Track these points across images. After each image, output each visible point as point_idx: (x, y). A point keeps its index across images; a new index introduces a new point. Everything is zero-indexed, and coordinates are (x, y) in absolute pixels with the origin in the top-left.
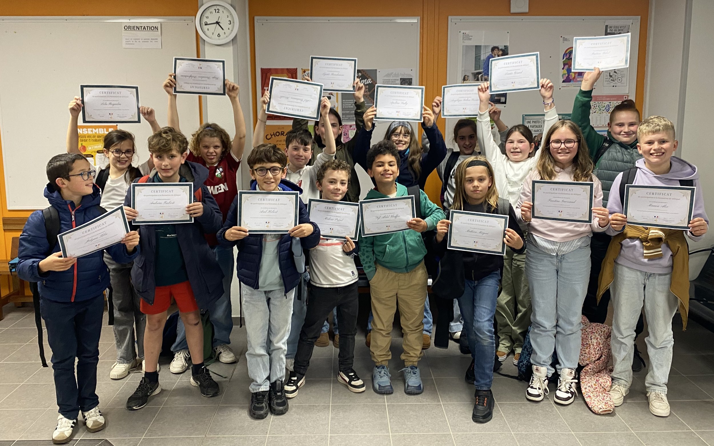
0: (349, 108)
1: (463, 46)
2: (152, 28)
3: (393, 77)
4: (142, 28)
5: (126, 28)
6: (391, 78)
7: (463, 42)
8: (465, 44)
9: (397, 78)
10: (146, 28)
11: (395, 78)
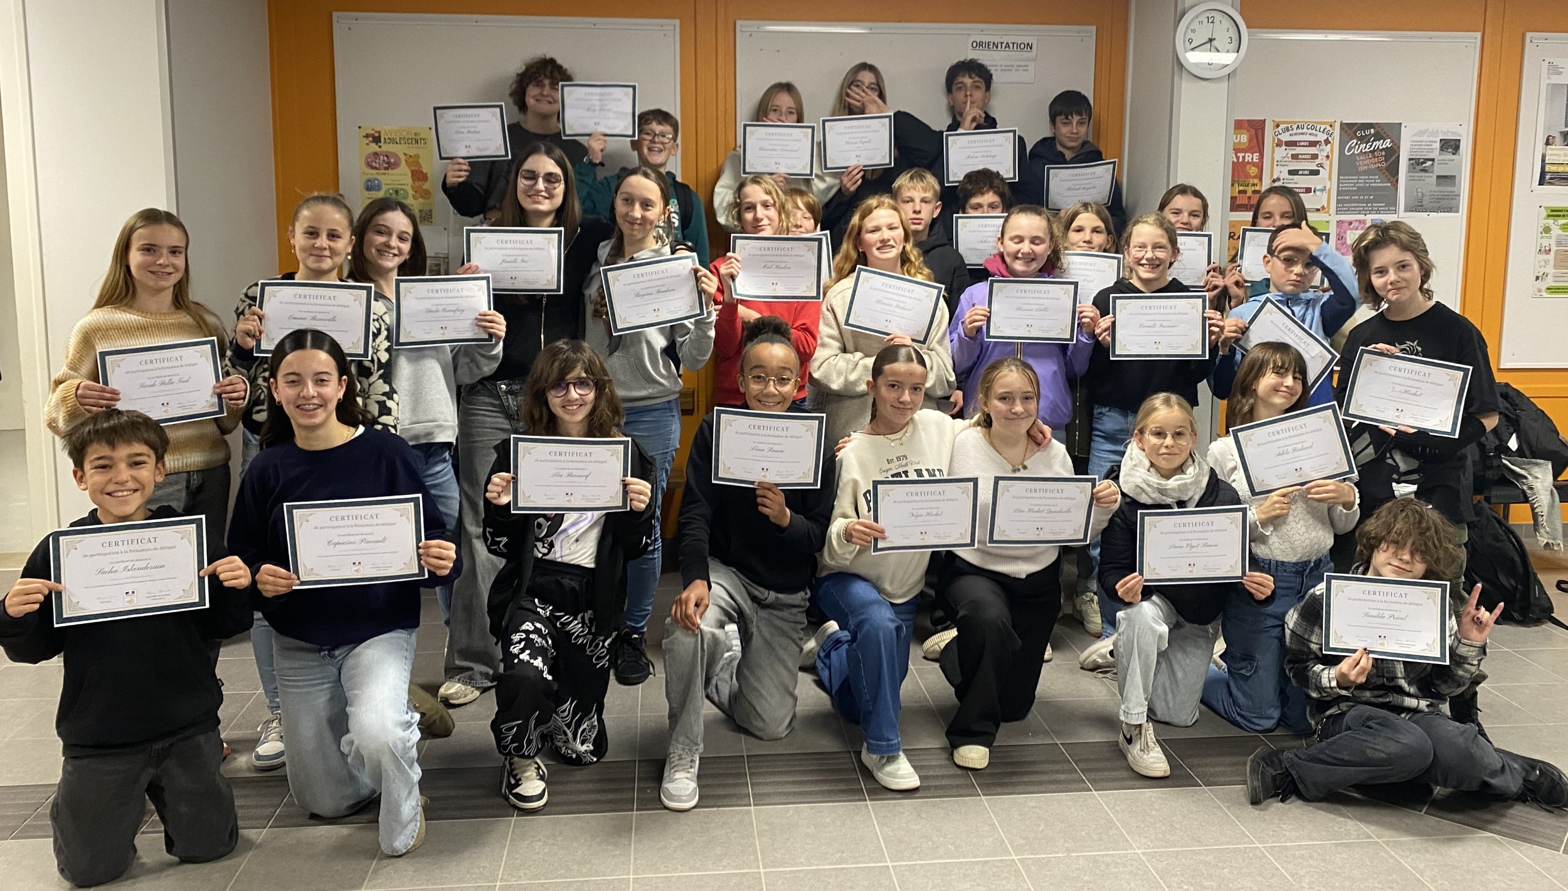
0: (1349, 191)
1: (1548, 85)
2: (1022, 46)
3: (1428, 136)
4: (1004, 45)
5: (975, 44)
6: (1425, 138)
7: (1549, 78)
8: (1553, 82)
9: (1435, 139)
10: (1011, 46)
11: (1431, 139)
